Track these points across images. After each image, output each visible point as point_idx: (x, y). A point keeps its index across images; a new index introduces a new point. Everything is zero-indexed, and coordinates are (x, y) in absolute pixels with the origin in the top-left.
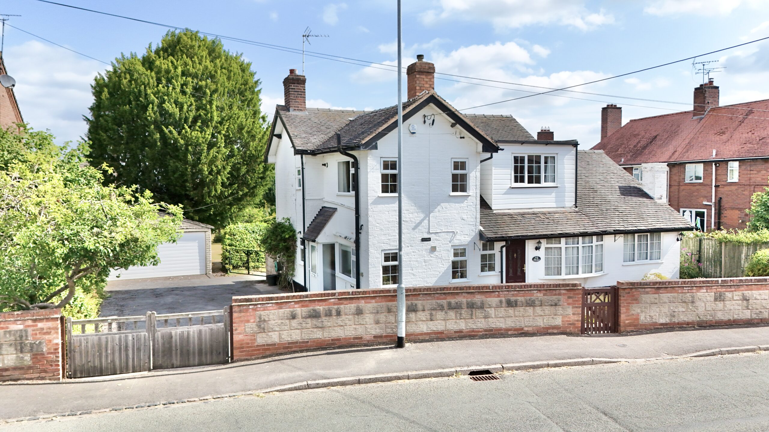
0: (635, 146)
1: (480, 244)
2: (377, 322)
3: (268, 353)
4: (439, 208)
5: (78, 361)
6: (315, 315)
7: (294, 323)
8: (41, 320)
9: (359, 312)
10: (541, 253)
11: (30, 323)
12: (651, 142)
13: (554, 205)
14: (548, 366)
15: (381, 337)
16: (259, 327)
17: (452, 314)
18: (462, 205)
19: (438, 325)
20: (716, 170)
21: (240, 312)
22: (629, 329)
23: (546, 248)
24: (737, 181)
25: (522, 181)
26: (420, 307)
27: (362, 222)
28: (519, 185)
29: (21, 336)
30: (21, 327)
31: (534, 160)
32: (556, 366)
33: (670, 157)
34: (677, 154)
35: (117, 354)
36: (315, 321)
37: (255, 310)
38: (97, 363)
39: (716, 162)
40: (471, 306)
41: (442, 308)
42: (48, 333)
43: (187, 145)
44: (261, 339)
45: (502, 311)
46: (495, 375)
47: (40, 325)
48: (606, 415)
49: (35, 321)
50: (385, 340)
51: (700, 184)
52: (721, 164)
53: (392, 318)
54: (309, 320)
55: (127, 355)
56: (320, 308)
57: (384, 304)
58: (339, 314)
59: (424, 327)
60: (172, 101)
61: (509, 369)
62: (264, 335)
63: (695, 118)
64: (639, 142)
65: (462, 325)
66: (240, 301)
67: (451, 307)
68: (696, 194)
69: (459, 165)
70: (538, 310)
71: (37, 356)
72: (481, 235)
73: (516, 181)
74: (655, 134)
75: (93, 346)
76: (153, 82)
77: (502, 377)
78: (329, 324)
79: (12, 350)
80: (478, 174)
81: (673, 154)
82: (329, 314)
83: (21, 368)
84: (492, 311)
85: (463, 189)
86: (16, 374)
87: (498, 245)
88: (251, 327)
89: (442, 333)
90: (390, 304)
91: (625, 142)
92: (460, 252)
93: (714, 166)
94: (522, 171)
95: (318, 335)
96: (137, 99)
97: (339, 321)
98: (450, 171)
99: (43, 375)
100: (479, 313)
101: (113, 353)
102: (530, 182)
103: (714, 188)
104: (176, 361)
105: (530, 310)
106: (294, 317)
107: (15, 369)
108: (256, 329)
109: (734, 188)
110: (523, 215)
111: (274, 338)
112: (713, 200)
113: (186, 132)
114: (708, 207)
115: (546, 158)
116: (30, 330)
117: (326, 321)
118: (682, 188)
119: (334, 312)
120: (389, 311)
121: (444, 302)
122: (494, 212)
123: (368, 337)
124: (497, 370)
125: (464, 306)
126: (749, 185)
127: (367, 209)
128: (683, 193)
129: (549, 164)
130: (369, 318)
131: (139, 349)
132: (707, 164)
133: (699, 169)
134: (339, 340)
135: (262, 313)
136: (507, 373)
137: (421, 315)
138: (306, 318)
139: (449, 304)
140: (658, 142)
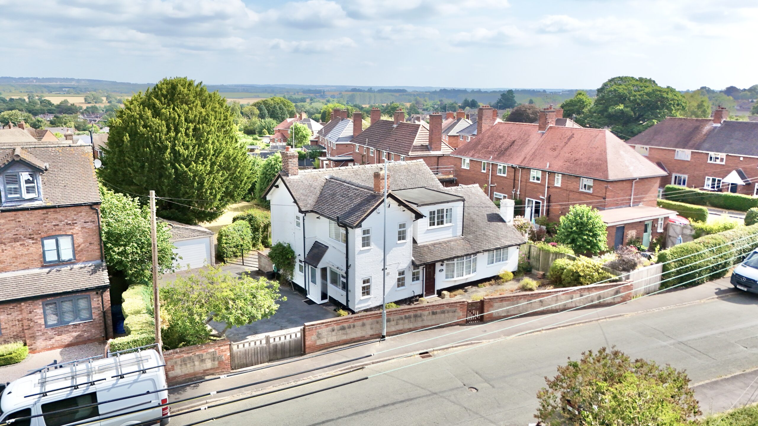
0: (500, 147)
1: (412, 267)
2: (372, 329)
3: (321, 348)
4: (392, 251)
5: (236, 362)
6: (343, 328)
7: (334, 333)
8: (222, 346)
9: (363, 325)
10: (444, 267)
11: (217, 348)
12: (511, 146)
13: (451, 235)
14: (453, 347)
15: (373, 335)
16: (318, 337)
17: (407, 321)
18: (403, 247)
19: (400, 327)
20: (549, 176)
21: (309, 331)
22: (488, 320)
23: (446, 264)
24: (560, 186)
25: (434, 224)
26: (392, 319)
27: (349, 263)
28: (433, 227)
29: (214, 354)
30: (213, 350)
31: (440, 211)
32: (456, 347)
33: (522, 162)
34: (526, 160)
35: (253, 357)
36: (343, 332)
37: (316, 329)
38: (245, 362)
39: (549, 172)
40: (416, 316)
41: (402, 319)
42: (225, 351)
43: (194, 176)
44: (319, 343)
45: (430, 317)
46: (431, 354)
47: (221, 348)
48: (477, 373)
49: (219, 346)
50: (375, 336)
51: (538, 184)
52: (552, 174)
53: (378, 326)
54: (340, 331)
55: (258, 356)
56: (346, 325)
57: (375, 320)
58: (354, 326)
59: (393, 329)
60: (181, 144)
61: (437, 350)
62: (320, 340)
63: (540, 131)
64: (503, 144)
65: (411, 326)
66: (309, 326)
67: (406, 318)
68: (536, 190)
69: (402, 226)
70: (446, 315)
71: (221, 362)
72: (413, 263)
73: (430, 225)
74: (514, 139)
75: (243, 354)
76: (165, 129)
77: (434, 356)
78: (349, 332)
79: (210, 361)
80: (412, 229)
81: (524, 160)
82: (349, 327)
83: (214, 368)
84: (425, 318)
85: (404, 238)
86: (212, 372)
87: (421, 268)
88: (314, 337)
89: (401, 330)
90: (378, 319)
91: (494, 142)
92: (402, 273)
93: (547, 174)
94: (434, 220)
95: (344, 338)
96: (154, 143)
97: (354, 330)
98: (397, 229)
99: (223, 370)
100: (419, 319)
101: (251, 356)
102: (438, 224)
103: (546, 188)
104: (279, 356)
105: (443, 315)
106: (333, 330)
107: (211, 369)
108: (316, 338)
109: (558, 190)
110: (434, 245)
111: (324, 341)
112: (546, 196)
113: (193, 167)
114: (543, 200)
115: (447, 210)
116: (217, 351)
117: (348, 331)
118: (528, 184)
119: (352, 326)
120: (377, 322)
121: (403, 316)
122: (419, 245)
123: (367, 336)
124: (431, 351)
125: (412, 316)
126: (567, 190)
127: (354, 257)
128: (528, 188)
129: (448, 213)
130: (368, 327)
131: (263, 353)
132: (544, 172)
133: (539, 174)
134: (354, 339)
135: (319, 330)
136: (435, 352)
137: (393, 323)
138: (339, 330)
139: (405, 316)
140: (515, 147)
